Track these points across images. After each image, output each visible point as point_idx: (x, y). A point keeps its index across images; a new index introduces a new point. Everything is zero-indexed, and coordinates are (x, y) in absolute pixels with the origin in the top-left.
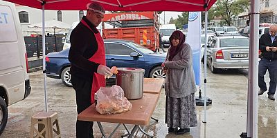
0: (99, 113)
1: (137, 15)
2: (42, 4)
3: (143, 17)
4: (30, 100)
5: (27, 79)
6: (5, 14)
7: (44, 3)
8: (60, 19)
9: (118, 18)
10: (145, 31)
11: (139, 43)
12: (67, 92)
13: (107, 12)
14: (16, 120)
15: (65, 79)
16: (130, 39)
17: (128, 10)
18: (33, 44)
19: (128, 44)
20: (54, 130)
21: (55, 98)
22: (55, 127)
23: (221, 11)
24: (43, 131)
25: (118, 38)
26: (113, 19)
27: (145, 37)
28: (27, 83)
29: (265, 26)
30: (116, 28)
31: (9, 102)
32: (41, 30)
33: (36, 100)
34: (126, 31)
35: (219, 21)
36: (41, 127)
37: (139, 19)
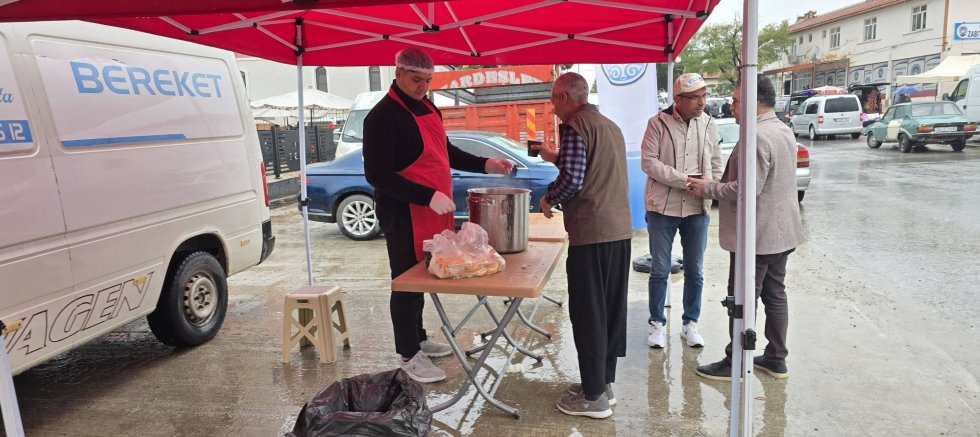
0: (435, 277)
1: (512, 74)
2: (297, 54)
3: (526, 79)
4: (268, 269)
5: (266, 218)
6: (216, 78)
7: (302, 49)
8: (322, 85)
9: (465, 81)
10: (532, 111)
11: (516, 138)
12: (351, 251)
13: (438, 69)
14: (245, 308)
15: (345, 222)
16: (496, 129)
17: (489, 63)
18: (277, 145)
19: (491, 140)
20: (335, 325)
21: (324, 264)
22: (335, 316)
23: (720, 61)
24: (309, 326)
25: (467, 128)
26: (454, 84)
27: (530, 124)
28: (267, 227)
29: (827, 93)
30: (461, 104)
31: (231, 267)
32: (296, 113)
33: (280, 269)
34: (486, 112)
35: (716, 83)
36: (305, 317)
37: (517, 82)
